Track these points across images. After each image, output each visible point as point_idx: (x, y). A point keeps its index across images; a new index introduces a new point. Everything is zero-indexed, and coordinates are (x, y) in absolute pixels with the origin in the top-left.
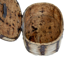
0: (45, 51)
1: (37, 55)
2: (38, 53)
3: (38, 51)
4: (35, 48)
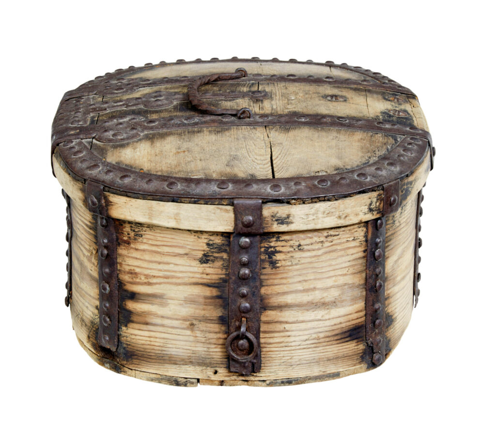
0: (264, 304)
2: (200, 349)
3: (203, 312)
4: (173, 277)
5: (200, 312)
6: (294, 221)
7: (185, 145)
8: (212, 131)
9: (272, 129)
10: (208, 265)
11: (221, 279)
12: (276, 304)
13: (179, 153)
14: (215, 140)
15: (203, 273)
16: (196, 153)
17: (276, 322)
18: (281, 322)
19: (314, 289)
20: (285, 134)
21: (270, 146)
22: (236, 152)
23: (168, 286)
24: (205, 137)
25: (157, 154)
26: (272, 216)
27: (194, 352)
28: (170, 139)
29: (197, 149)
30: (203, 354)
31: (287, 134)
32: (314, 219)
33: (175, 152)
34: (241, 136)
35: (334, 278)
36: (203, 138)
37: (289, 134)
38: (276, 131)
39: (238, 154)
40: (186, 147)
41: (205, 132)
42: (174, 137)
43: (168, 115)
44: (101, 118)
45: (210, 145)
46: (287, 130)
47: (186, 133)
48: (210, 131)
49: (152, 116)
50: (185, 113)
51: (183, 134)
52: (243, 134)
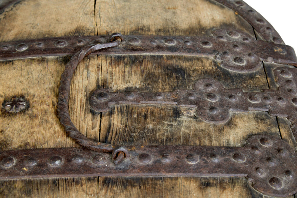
7: (169, 15)
8: (147, 31)
9: (91, 32)
13: (174, 8)
14: (143, 18)
16: (159, 6)
20: (80, 26)
21: (96, 12)
22: (125, 5)
24: (153, 24)
25: (192, 10)
28: (184, 25)
29: (159, 10)
31: (79, 25)
33: (177, 9)
34: (120, 23)
36: (155, 22)
37: (77, 26)
38: (88, 29)
39: (123, 4)
40: (168, 14)
41: (154, 30)
42: (181, 27)
43: (194, 62)
44: (264, 79)
45: (148, 14)
46: (78, 31)
47: (171, 30)
48: (149, 30)
49: (210, 66)
50: (177, 63)
51: (174, 29)
52: (119, 26)
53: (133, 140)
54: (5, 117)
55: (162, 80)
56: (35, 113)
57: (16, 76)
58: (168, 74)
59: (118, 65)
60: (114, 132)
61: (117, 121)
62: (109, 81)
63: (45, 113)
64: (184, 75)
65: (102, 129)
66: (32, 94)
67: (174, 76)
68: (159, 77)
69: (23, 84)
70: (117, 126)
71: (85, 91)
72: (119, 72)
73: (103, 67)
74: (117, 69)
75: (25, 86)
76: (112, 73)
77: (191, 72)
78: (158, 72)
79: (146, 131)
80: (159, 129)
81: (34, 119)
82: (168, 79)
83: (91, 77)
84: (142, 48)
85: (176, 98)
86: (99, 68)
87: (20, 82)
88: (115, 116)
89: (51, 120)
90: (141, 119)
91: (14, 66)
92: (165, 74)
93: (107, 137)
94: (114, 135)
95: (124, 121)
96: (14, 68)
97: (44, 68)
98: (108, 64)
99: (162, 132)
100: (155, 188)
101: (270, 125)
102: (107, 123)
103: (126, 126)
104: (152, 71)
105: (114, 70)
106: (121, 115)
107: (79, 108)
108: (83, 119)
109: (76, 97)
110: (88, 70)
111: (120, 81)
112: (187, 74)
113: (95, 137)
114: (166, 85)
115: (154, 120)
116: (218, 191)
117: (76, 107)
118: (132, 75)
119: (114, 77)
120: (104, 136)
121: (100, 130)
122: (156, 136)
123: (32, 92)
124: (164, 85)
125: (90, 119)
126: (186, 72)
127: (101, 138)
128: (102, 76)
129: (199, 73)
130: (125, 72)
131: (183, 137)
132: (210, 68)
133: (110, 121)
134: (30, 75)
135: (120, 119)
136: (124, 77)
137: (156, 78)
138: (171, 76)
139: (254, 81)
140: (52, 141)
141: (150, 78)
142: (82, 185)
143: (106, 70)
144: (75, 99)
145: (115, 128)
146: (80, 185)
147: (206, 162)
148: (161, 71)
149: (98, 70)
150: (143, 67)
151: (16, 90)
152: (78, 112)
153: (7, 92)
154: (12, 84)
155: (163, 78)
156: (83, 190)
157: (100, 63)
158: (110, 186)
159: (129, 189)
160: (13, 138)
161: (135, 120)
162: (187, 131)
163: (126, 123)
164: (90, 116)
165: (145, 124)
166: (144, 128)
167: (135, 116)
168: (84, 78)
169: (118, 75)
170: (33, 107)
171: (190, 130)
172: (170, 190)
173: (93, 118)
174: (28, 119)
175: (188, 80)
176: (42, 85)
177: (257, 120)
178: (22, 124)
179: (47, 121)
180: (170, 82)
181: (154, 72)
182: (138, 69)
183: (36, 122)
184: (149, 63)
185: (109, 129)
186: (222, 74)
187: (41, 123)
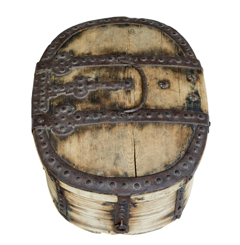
0: (131, 216)
1: (98, 230)
2: (103, 226)
3: (103, 217)
4: (90, 206)
5: (102, 217)
6: (145, 199)
7: (95, 142)
9: (135, 126)
10: (106, 206)
11: (111, 210)
12: (136, 216)
14: (109, 138)
15: (103, 208)
16: (99, 150)
17: (136, 220)
18: (138, 220)
19: (153, 210)
21: (134, 144)
22: (118, 150)
23: (88, 208)
24: (103, 134)
25: (81, 150)
26: (135, 198)
27: (99, 226)
28: (87, 134)
29: (99, 146)
30: (104, 227)
31: (142, 131)
32: (154, 197)
33: (90, 149)
34: (120, 133)
35: (162, 205)
38: (137, 127)
39: (119, 152)
41: (103, 128)
42: (89, 133)
43: (86, 107)
44: (54, 104)
45: (106, 142)
46: (142, 126)
47: (95, 129)
48: (106, 128)
49: (78, 106)
50: (94, 105)
51: (93, 130)
52: (121, 131)
53: (115, 68)
54: (168, 80)
55: (101, 95)
56: (155, 80)
57: (167, 99)
58: (99, 98)
59: (121, 103)
60: (122, 70)
61: (121, 75)
62: (125, 94)
63: (151, 80)
64: (91, 99)
65: (127, 72)
66: (158, 89)
67: (96, 98)
68: (103, 96)
69: (163, 95)
70: (121, 73)
71: (135, 89)
72: (121, 99)
73: (128, 102)
74: (121, 101)
75: (162, 93)
76: (124, 98)
77: (88, 101)
78: (103, 100)
79: (110, 71)
80: (104, 72)
81: (155, 77)
82: (99, 96)
83: (133, 96)
84: (110, 112)
85: (96, 84)
86: (130, 101)
87: (165, 96)
88: (122, 77)
89: (148, 76)
90: (112, 76)
91: (169, 105)
92: (100, 98)
93: (125, 68)
94: (122, 69)
95: (118, 75)
96: (169, 104)
97: (155, 103)
98: (126, 104)
99: (103, 71)
100: (107, 52)
101: (58, 80)
102: (125, 74)
103: (118, 73)
104: (106, 100)
105: (123, 100)
106: (119, 78)
107: (137, 81)
108: (135, 76)
109: (139, 86)
110: (135, 100)
111: (120, 94)
112: (90, 100)
113: (130, 69)
114: (100, 93)
115: (106, 75)
116: (85, 52)
117: (138, 82)
118: (115, 97)
119: (123, 96)
120: (126, 69)
121: (128, 72)
122: (106, 69)
123: (158, 90)
124: (101, 93)
125: (132, 76)
126: (90, 101)
127: (127, 68)
128: (128, 97)
129: (84, 101)
130: (118, 99)
131: (95, 70)
132: (78, 105)
133: (124, 75)
134: (161, 99)
135: (120, 76)
136: (118, 96)
137: (104, 96)
138: (97, 97)
139: (59, 101)
140: (146, 68)
141: (107, 96)
142: (133, 53)
143: (127, 100)
144: (139, 85)
145: (122, 72)
146: (134, 53)
147: (88, 59)
148: (101, 100)
149: (130, 100)
150: (110, 102)
151: (166, 92)
152: (137, 79)
153: (169, 91)
154: (168, 95)
155: (101, 96)
156: (133, 51)
157: (129, 105)
158: (123, 52)
159: (117, 51)
160: (162, 71)
161: (114, 75)
162: (93, 72)
163: (117, 74)
164: (132, 77)
165: (110, 74)
166: (110, 72)
167: (114, 77)
168: (136, 96)
169: (121, 97)
170: (157, 83)
171: (92, 72)
172: (102, 51)
173: (131, 76)
174: (158, 78)
175: (90, 97)
176: (154, 93)
177: (63, 81)
178: (160, 76)
179: (150, 76)
180: (98, 95)
181: (105, 99)
182: (112, 101)
183: (154, 76)
184: (107, 105)
185: (124, 72)
186: (74, 102)
187: (152, 76)
